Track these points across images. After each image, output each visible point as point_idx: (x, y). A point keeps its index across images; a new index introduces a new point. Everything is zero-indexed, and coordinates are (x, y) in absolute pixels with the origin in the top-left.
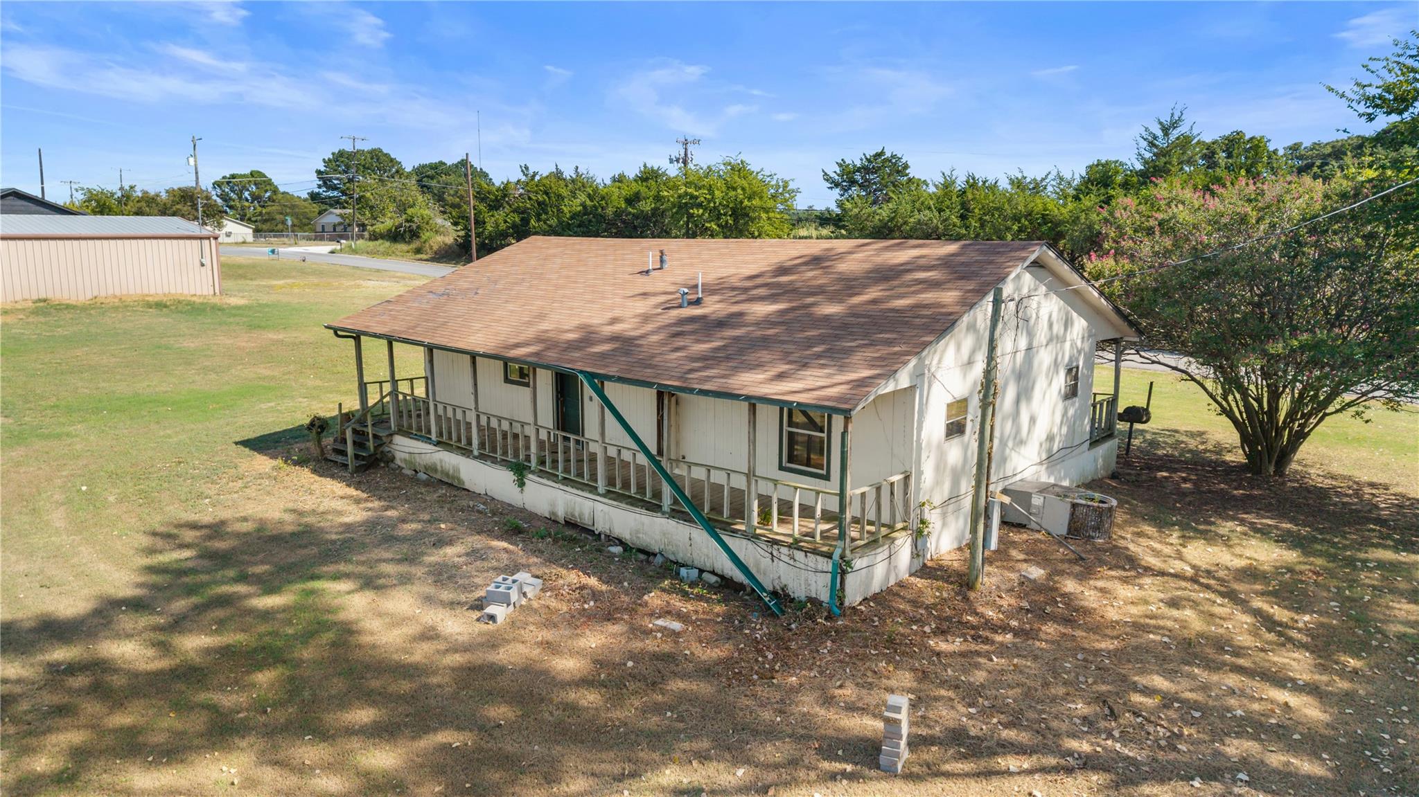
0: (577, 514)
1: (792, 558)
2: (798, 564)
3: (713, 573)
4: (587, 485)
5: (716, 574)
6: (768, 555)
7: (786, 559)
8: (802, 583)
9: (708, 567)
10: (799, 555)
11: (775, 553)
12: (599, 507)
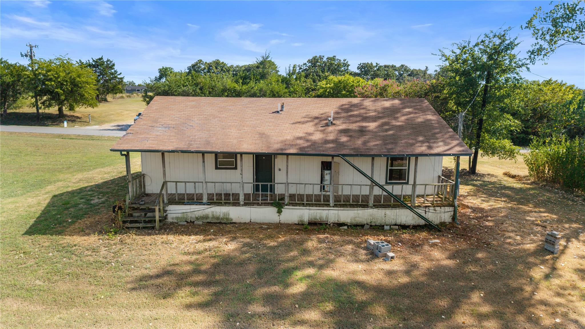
0: (318, 218)
1: (435, 210)
2: (437, 212)
3: (396, 225)
4: (324, 204)
5: (397, 225)
6: (423, 211)
7: (432, 211)
8: (439, 218)
9: (393, 223)
10: (438, 209)
11: (427, 210)
12: (332, 212)
